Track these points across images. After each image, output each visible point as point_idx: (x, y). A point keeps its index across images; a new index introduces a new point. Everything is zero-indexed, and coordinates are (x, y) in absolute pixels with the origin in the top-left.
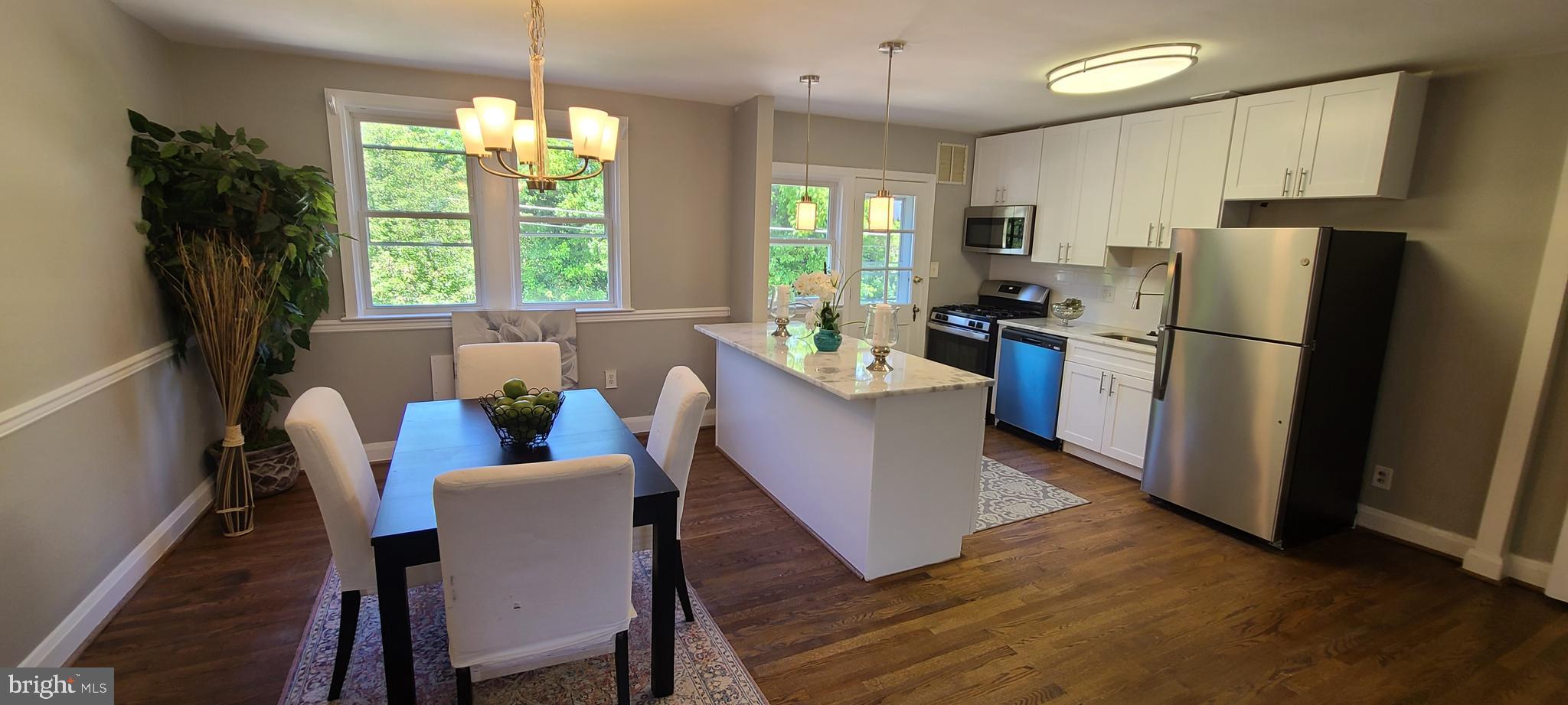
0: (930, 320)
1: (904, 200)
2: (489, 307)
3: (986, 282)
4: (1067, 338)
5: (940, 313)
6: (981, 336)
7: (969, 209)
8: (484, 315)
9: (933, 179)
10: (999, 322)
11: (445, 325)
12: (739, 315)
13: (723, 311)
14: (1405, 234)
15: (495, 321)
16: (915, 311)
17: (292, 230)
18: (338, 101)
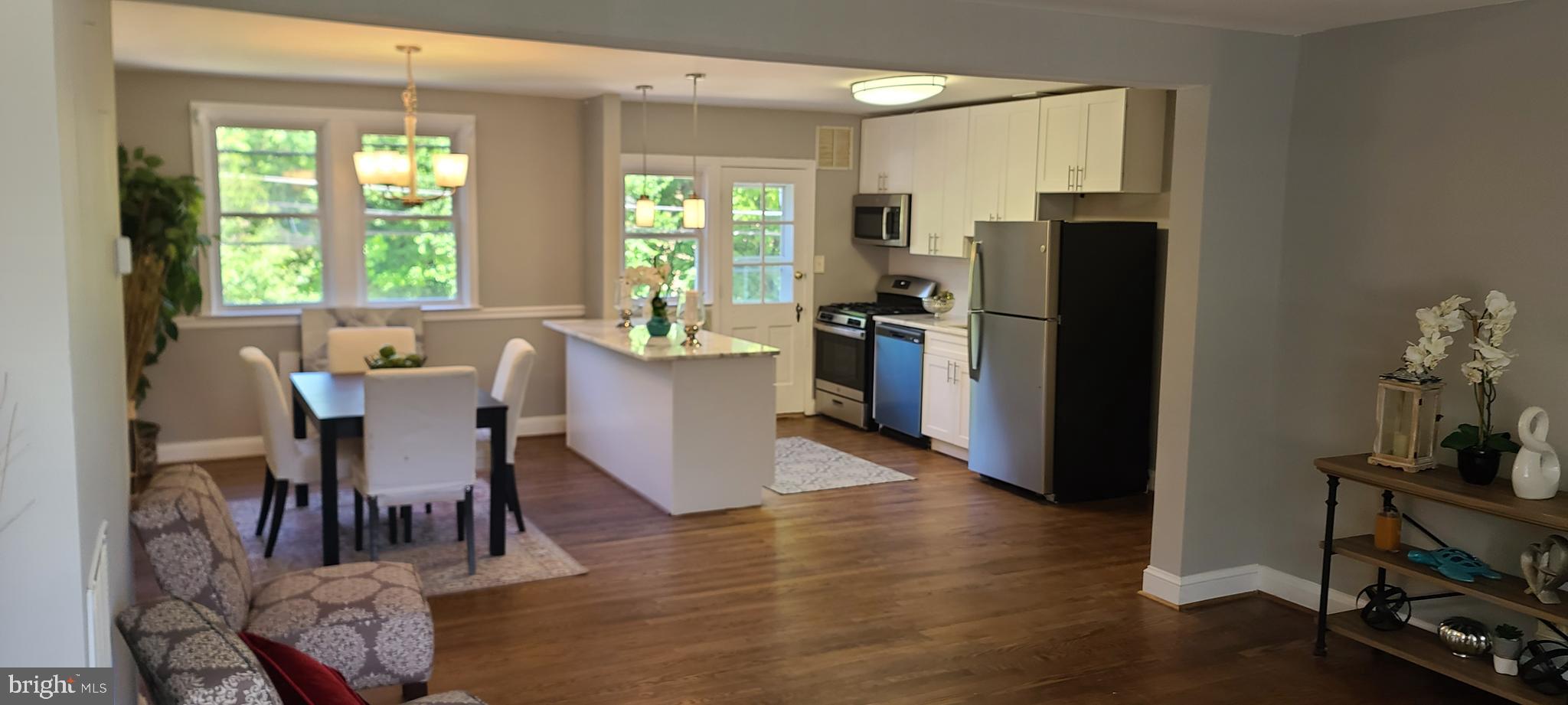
0: (817, 321)
1: (784, 187)
2: (336, 303)
3: (885, 277)
4: (924, 330)
5: (826, 313)
6: (857, 334)
7: (858, 197)
8: (332, 312)
9: (812, 166)
10: (876, 318)
11: (293, 322)
12: (592, 313)
13: (577, 309)
14: (1156, 223)
15: (344, 317)
16: (799, 310)
17: (172, 233)
18: (204, 111)
